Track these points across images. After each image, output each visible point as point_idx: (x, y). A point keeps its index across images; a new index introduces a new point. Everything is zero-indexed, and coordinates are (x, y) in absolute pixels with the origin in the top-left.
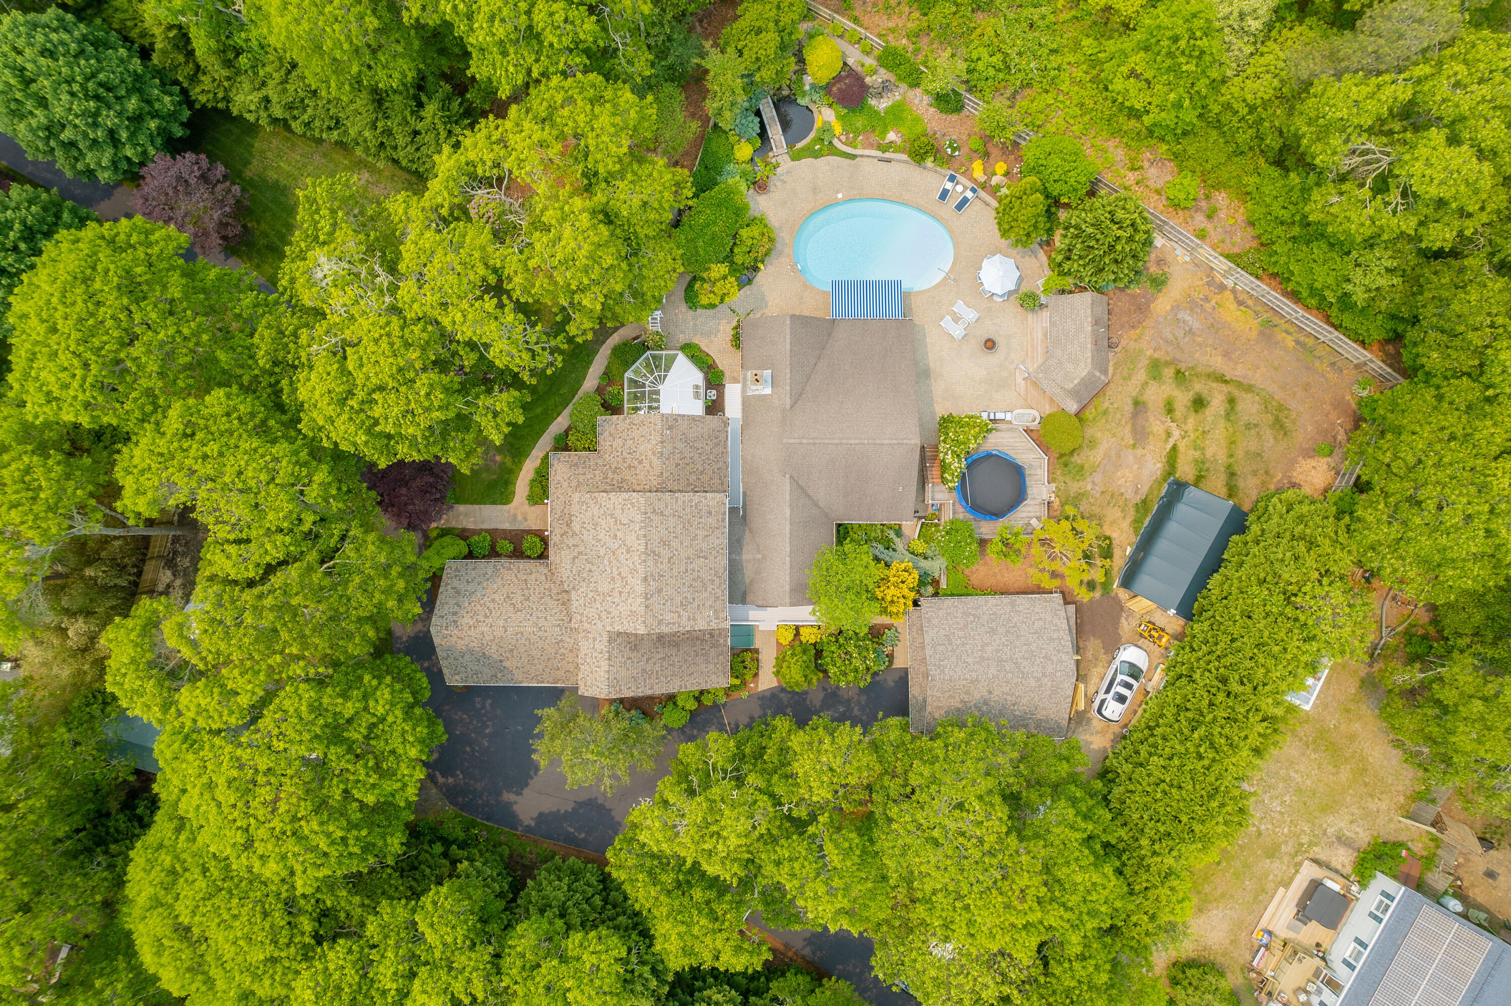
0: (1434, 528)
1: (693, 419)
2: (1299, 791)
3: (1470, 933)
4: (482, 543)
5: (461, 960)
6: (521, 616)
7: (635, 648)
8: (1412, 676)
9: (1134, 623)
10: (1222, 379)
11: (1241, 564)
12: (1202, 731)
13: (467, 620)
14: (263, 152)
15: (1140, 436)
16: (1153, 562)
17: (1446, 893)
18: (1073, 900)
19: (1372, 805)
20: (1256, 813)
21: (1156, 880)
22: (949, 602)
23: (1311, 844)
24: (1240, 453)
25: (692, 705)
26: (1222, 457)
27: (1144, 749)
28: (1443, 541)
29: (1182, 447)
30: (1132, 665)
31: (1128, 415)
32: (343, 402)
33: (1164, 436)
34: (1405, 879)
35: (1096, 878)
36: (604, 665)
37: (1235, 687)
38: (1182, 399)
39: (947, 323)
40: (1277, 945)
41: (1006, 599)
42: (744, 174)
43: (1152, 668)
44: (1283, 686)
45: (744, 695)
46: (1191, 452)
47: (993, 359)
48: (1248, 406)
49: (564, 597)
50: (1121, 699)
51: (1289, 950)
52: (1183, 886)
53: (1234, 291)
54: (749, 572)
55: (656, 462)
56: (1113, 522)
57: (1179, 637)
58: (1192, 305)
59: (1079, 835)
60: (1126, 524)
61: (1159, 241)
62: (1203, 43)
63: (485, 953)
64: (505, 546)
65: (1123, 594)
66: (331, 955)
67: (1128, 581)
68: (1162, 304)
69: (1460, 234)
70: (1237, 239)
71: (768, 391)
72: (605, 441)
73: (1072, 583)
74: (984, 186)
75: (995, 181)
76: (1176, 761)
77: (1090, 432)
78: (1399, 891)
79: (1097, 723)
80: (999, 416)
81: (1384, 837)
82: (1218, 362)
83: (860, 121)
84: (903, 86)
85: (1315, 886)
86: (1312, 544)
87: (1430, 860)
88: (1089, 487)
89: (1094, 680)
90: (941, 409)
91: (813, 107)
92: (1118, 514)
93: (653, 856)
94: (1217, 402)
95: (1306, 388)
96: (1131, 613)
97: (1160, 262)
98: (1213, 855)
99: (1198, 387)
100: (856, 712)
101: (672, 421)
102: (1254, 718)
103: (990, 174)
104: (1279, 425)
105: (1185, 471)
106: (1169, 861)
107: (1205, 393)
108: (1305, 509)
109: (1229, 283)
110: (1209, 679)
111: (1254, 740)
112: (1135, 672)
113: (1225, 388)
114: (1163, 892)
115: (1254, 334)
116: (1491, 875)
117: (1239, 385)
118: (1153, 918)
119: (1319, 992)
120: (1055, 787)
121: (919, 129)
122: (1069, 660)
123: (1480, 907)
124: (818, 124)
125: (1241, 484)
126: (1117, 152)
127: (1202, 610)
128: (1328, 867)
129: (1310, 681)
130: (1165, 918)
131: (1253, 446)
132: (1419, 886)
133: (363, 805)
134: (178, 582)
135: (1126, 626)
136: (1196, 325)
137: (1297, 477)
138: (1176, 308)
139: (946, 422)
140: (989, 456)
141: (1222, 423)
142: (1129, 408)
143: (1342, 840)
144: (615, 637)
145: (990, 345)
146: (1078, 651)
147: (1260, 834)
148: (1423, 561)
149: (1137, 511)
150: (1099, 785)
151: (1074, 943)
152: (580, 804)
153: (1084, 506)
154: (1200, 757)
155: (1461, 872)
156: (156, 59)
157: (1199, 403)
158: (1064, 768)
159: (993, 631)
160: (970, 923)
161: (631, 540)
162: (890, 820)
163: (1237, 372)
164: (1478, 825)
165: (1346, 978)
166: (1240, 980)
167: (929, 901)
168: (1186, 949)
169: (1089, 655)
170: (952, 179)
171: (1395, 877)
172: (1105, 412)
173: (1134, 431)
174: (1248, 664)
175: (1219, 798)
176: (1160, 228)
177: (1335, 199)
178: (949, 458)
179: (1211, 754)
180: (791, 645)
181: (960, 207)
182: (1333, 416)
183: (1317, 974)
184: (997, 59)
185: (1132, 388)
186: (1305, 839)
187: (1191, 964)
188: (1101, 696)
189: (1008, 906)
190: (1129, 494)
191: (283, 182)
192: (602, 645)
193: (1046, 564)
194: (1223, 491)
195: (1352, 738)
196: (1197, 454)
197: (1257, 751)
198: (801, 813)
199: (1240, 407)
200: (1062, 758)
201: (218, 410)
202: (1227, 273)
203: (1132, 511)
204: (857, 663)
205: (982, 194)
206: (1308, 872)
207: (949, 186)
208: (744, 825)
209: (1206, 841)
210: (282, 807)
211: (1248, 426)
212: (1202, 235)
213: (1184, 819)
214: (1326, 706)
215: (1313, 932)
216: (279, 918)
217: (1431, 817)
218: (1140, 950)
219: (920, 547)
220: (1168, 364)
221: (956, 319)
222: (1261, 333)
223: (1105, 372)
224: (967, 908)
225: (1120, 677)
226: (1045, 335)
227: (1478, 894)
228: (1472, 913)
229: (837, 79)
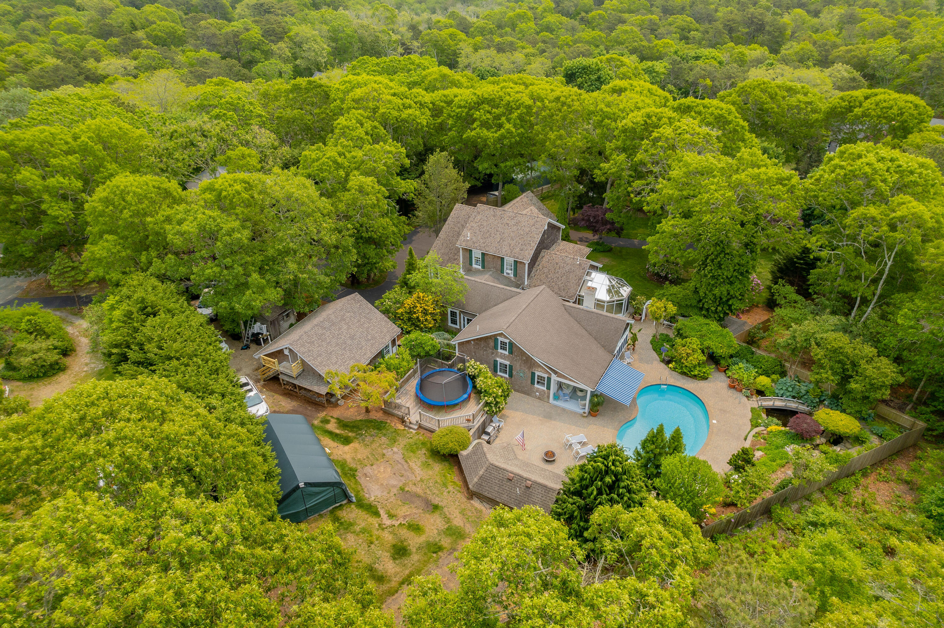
10: (407, 580)
29: (374, 521)
31: (430, 497)
33: (392, 512)
38: (414, 541)
46: (363, 525)
56: (356, 451)
88: (395, 449)
92: (359, 457)
94: (389, 566)
99: (415, 558)
105: (352, 513)
107: (405, 561)
113: (397, 579)
117: (392, 592)
141: (367, 560)
142: (437, 501)
149: (351, 469)
163: (404, 596)
172: (445, 485)
185: (452, 511)
190: (368, 470)
196: (357, 528)
203: (353, 465)
220: (454, 544)
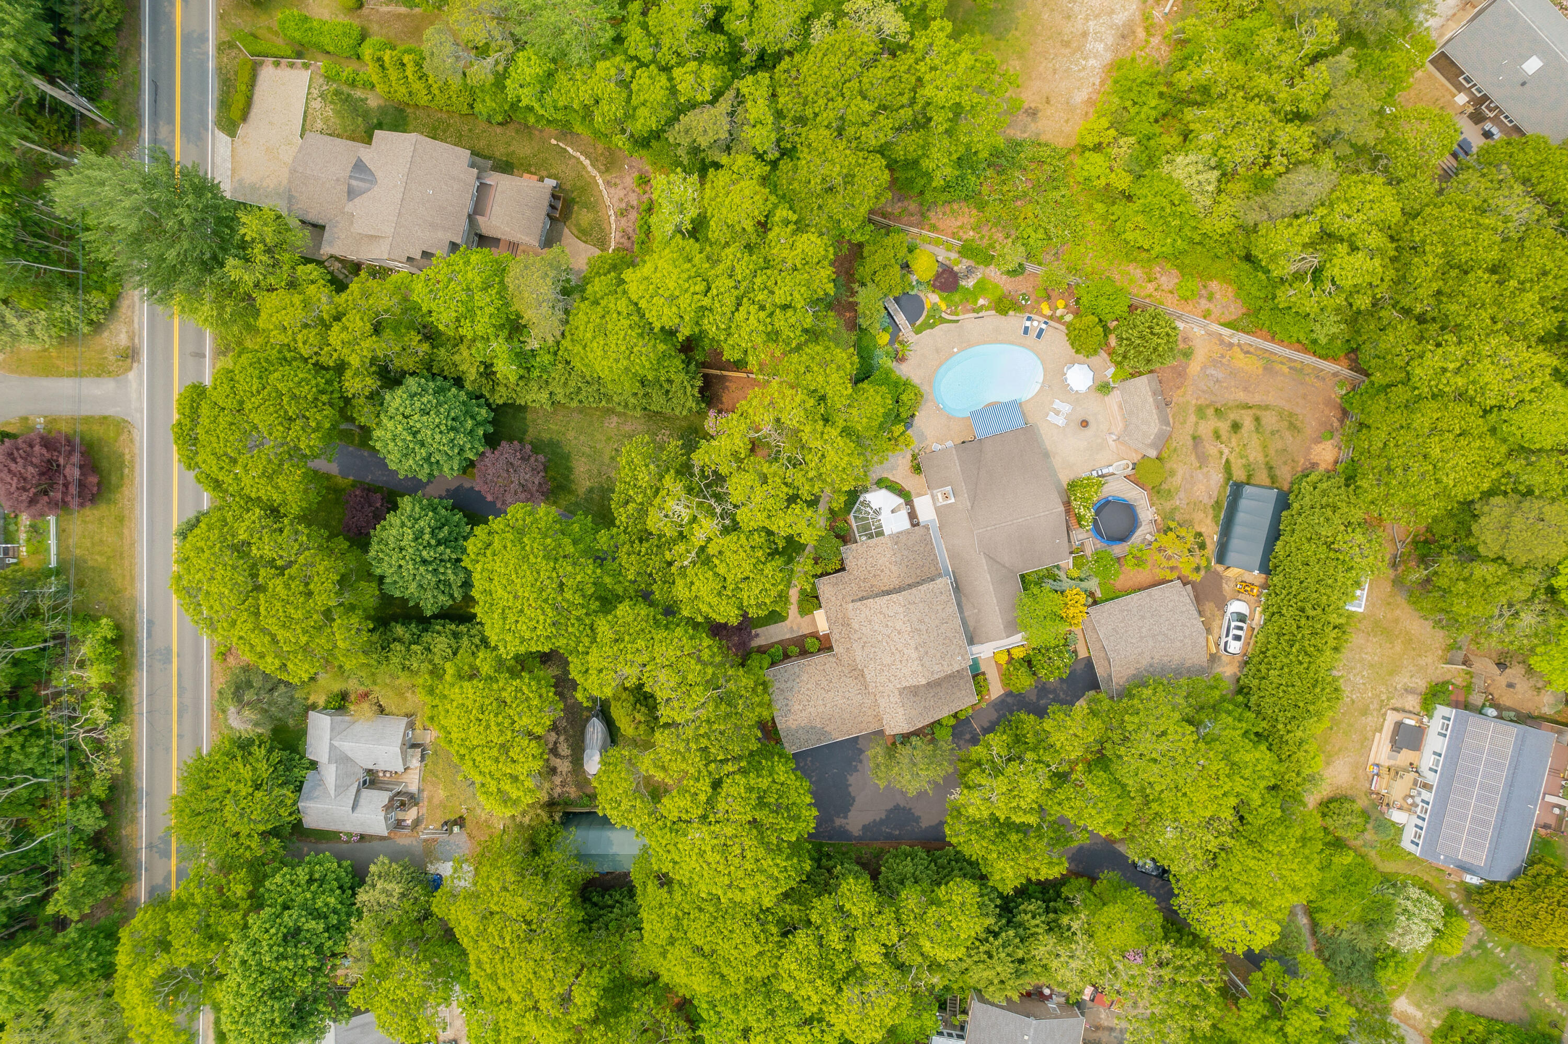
0: (1404, 485)
1: (906, 532)
2: (1371, 666)
3: (1503, 726)
4: (778, 651)
5: (878, 920)
6: (831, 694)
7: (916, 694)
8: (1419, 574)
9: (1232, 585)
10: (1247, 407)
11: (1293, 531)
12: (1297, 646)
13: (797, 707)
14: (534, 421)
15: (1203, 459)
16: (1235, 543)
17: (1484, 705)
18: (1247, 773)
19: (1422, 662)
20: (1346, 690)
21: (1294, 749)
22: (1108, 605)
23: (1389, 699)
24: (1272, 452)
25: (953, 722)
26: (1261, 459)
27: (1263, 667)
28: (1413, 491)
29: (1232, 459)
30: (1238, 614)
31: (1191, 448)
32: (719, 594)
33: (1218, 455)
34: (1456, 705)
35: (1258, 755)
36: (901, 711)
37: (1311, 613)
38: (1224, 427)
39: (1052, 417)
40: (1384, 771)
41: (1144, 593)
42: (887, 354)
43: (1253, 612)
44: (1341, 604)
45: (984, 705)
46: (1239, 461)
47: (1089, 432)
48: (1270, 419)
49: (858, 674)
50: (1237, 638)
51: (1393, 772)
52: (1312, 747)
53: (1239, 345)
54: (971, 623)
55: (893, 568)
56: (1200, 522)
57: (1265, 586)
58: (1215, 363)
59: (1239, 732)
60: (1209, 521)
61: (1180, 325)
62: (1182, 208)
63: (889, 913)
64: (795, 650)
65: (1220, 568)
66: (798, 940)
67: (1221, 559)
68: (1194, 367)
69: (1374, 297)
70: (1232, 309)
71: (953, 500)
72: (850, 563)
73: (1186, 571)
74: (1052, 317)
75: (1058, 313)
76: (1286, 670)
77: (1168, 466)
78: (1451, 712)
79: (1225, 658)
80: (1105, 471)
81: (1435, 681)
82: (1241, 396)
83: (957, 297)
84: (981, 267)
85: (1399, 725)
86: (1335, 509)
87: (1469, 687)
88: (1178, 503)
89: (1216, 630)
90: (1065, 478)
91: (922, 295)
92: (1201, 515)
93: (975, 822)
94: (1248, 423)
95: (1304, 397)
96: (1228, 579)
97: (1185, 340)
98: (1326, 723)
99: (1233, 416)
100: (1062, 695)
101: (897, 538)
102: (1328, 630)
103: (1054, 309)
104: (1293, 427)
105: (1239, 475)
106: (1299, 734)
107: (1238, 419)
108: (1325, 485)
109: (1235, 340)
110: (1293, 611)
111: (1332, 643)
112: (1242, 618)
113: (1250, 412)
114: (1301, 754)
115: (1260, 371)
116: (1510, 685)
117: (1260, 407)
118: (1298, 774)
119: (1419, 794)
120: (1214, 707)
121: (999, 293)
122: (1198, 623)
123: (1509, 709)
124: (928, 306)
125: (1278, 473)
126: (1137, 272)
127: (1276, 567)
128: (1404, 711)
129: (1358, 593)
130: (1306, 772)
131: (1280, 445)
132: (1467, 706)
133: (789, 842)
134: (562, 738)
135: (1227, 588)
136: (1221, 376)
137: (1315, 459)
138: (1204, 368)
139: (1072, 485)
140: (1108, 502)
141: (1255, 436)
142: (1190, 442)
143: (1409, 691)
144: (902, 691)
145: (1085, 424)
146: (1200, 613)
147: (1353, 702)
148: (1404, 505)
149: (1214, 510)
150: (1240, 698)
151: (1256, 798)
152: (890, 811)
153: (1178, 516)
154: (1301, 663)
155: (1491, 690)
156: (468, 385)
157: (1236, 427)
158: (1217, 694)
159: (1143, 617)
160: (1190, 803)
161: (899, 625)
162: (1120, 757)
163: (1256, 399)
164: (1494, 655)
165: (1433, 779)
166: (1366, 802)
167: (1159, 798)
168: (1324, 791)
169: (1208, 614)
170: (1029, 319)
171: (1448, 705)
172: (1175, 450)
173: (1198, 457)
174: (1315, 595)
175: (1320, 686)
176: (1179, 317)
177: (1292, 292)
178: (1082, 511)
179: (1307, 659)
180: (1008, 662)
181: (1039, 336)
182: (1327, 412)
183: (1415, 782)
184: (1041, 235)
185: (1189, 428)
186: (1384, 697)
187: (1331, 800)
188: (1224, 640)
189: (1210, 787)
190: (1206, 500)
191: (555, 437)
192: (896, 698)
193: (1165, 563)
194: (1267, 482)
195: (1397, 621)
196: (1244, 461)
197: (1336, 649)
198: (1065, 768)
199: (1264, 421)
200: (1212, 688)
201: (630, 619)
202: (1231, 336)
203: (1211, 511)
204: (1058, 663)
205: (1051, 323)
206: (1392, 718)
207: (1028, 324)
208: (1035, 786)
209: (1319, 715)
210: (749, 855)
211: (1273, 433)
212: (1206, 315)
213: (1301, 704)
214: (1374, 605)
215: (1406, 756)
216: (757, 928)
217: (1461, 659)
218: (1296, 799)
219: (1075, 573)
220: (1208, 406)
221: (1057, 413)
222: (1265, 369)
223: (1168, 424)
224: (1185, 794)
225: (1233, 624)
226: (1120, 407)
227: (1506, 701)
228: (1505, 714)
229: (938, 276)
